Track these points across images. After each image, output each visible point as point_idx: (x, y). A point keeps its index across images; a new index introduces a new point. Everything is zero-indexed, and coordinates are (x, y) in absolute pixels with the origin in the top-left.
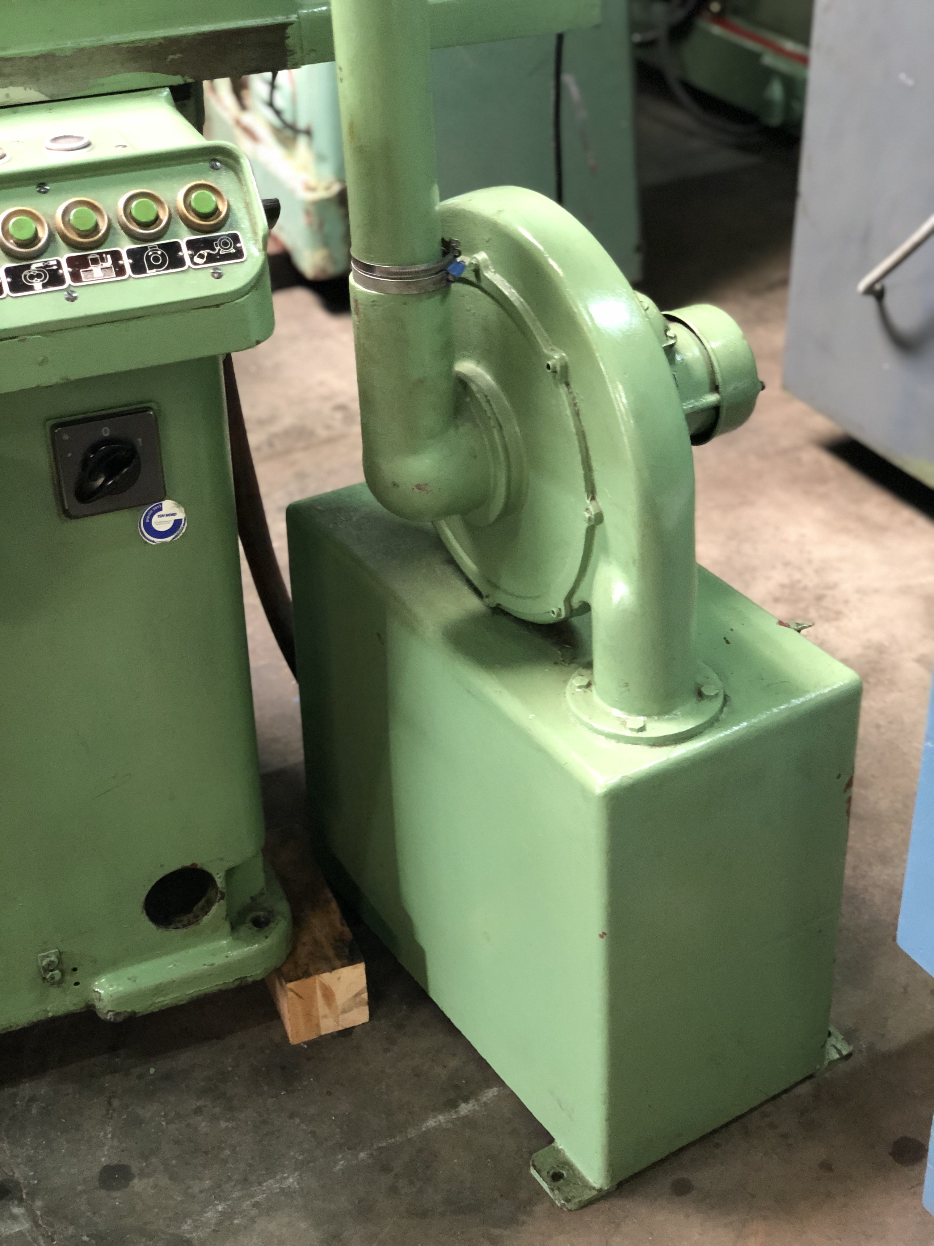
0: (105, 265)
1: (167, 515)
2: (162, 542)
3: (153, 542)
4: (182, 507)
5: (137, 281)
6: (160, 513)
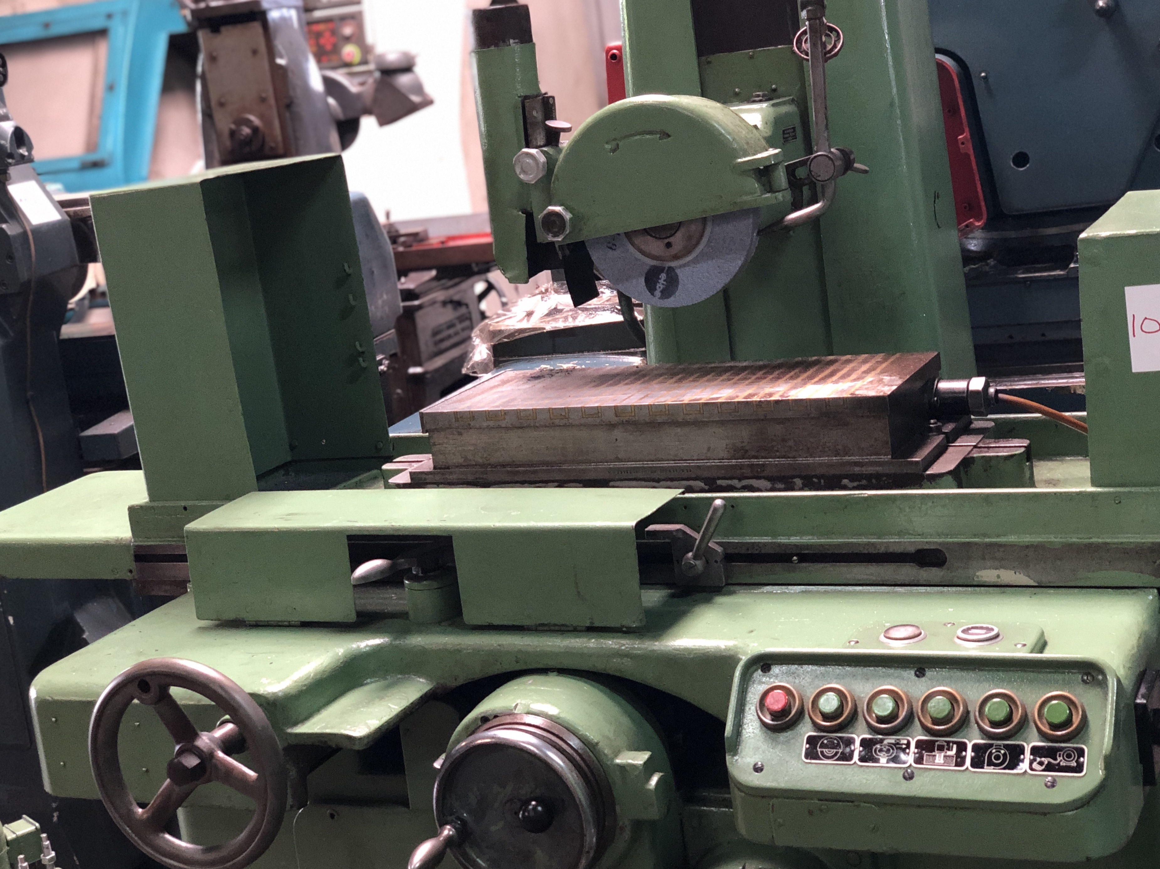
0: (949, 754)
5: (972, 775)
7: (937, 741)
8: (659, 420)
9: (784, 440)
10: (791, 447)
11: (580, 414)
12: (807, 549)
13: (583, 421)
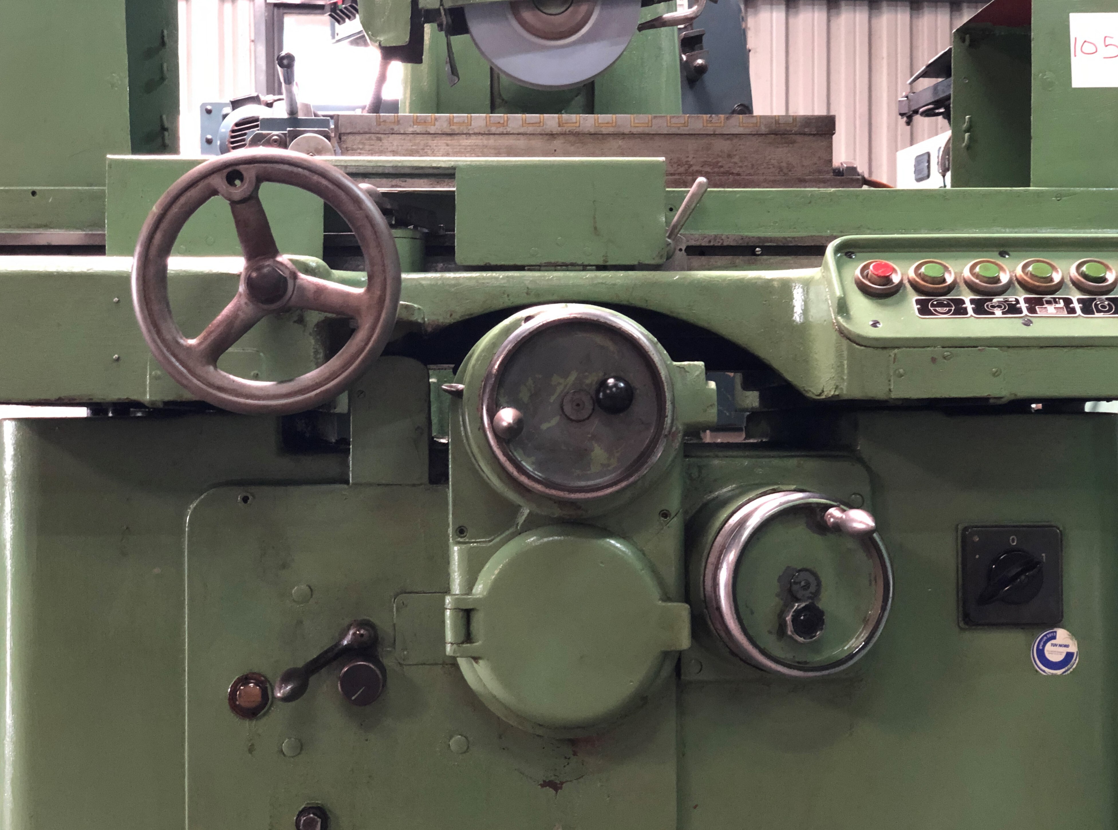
0: (1057, 306)
1: (1060, 646)
2: (1052, 674)
3: (1044, 671)
4: (1076, 639)
5: (1085, 319)
6: (1053, 642)
7: (1044, 298)
8: (605, 131)
9: (729, 156)
10: (736, 163)
11: (521, 123)
12: (771, 242)
13: (522, 130)
